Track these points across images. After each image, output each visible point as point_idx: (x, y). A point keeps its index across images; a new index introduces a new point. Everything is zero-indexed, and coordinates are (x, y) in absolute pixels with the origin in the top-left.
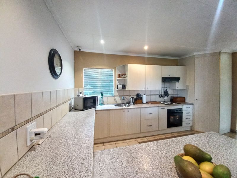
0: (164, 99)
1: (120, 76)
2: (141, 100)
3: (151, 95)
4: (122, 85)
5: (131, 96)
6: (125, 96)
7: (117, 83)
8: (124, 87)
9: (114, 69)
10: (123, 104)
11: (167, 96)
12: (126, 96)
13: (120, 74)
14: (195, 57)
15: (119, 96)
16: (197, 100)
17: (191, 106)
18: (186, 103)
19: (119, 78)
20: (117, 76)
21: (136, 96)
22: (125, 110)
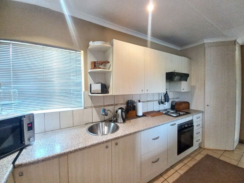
0: (164, 106)
1: (95, 65)
2: (134, 112)
3: (148, 101)
4: (100, 85)
5: (117, 105)
6: (106, 106)
7: (90, 81)
8: (105, 89)
9: (82, 52)
10: (104, 123)
11: (168, 102)
12: (109, 105)
13: (95, 62)
14: (206, 46)
15: (95, 107)
16: (208, 105)
17: (200, 115)
18: (191, 109)
19: (94, 68)
20: (89, 65)
21: (125, 106)
22: (109, 144)
